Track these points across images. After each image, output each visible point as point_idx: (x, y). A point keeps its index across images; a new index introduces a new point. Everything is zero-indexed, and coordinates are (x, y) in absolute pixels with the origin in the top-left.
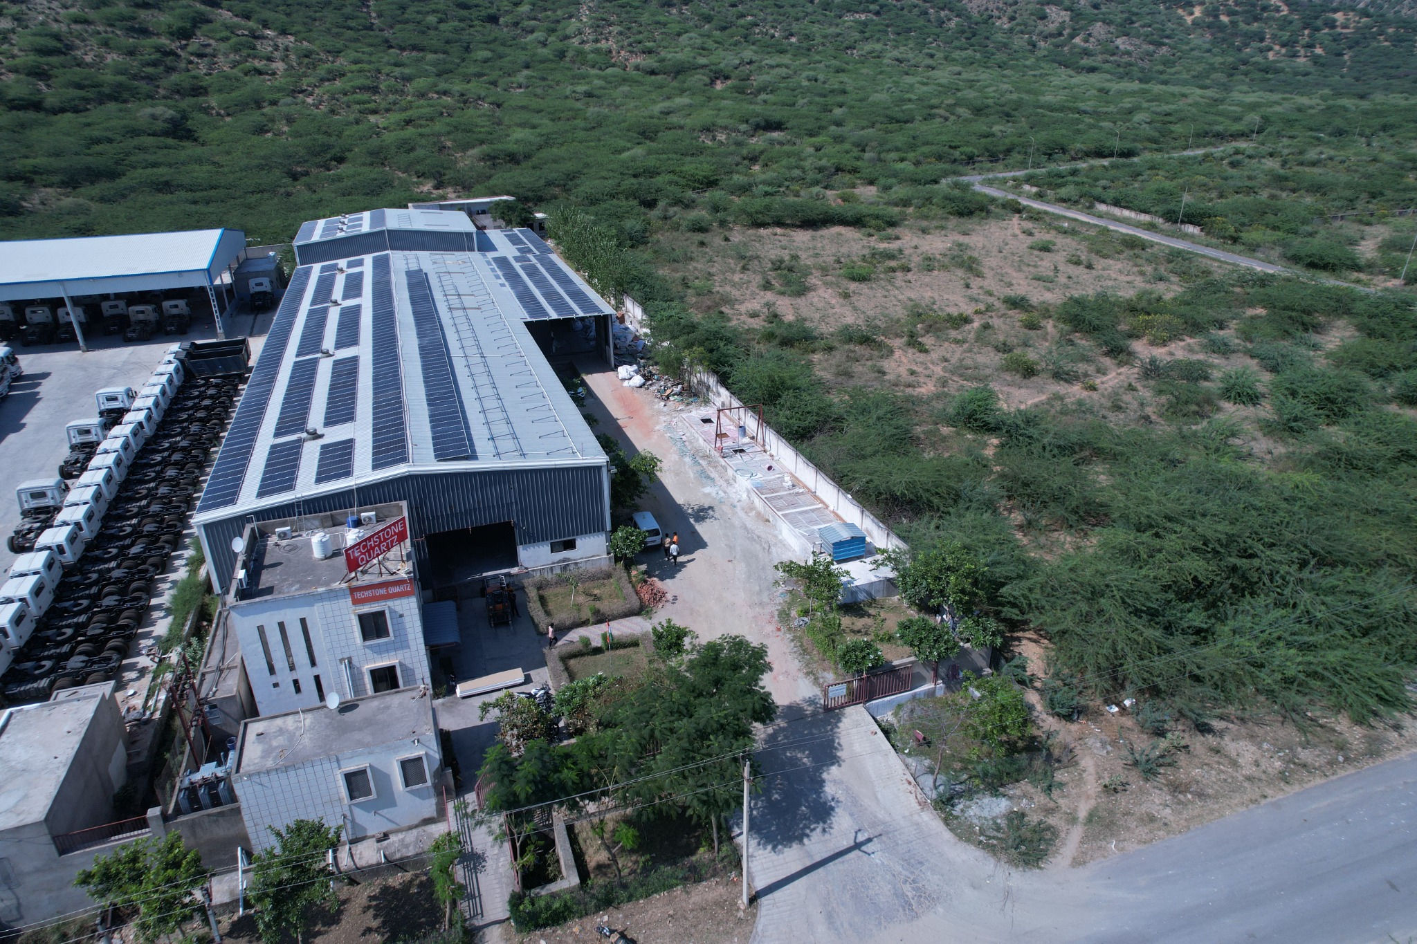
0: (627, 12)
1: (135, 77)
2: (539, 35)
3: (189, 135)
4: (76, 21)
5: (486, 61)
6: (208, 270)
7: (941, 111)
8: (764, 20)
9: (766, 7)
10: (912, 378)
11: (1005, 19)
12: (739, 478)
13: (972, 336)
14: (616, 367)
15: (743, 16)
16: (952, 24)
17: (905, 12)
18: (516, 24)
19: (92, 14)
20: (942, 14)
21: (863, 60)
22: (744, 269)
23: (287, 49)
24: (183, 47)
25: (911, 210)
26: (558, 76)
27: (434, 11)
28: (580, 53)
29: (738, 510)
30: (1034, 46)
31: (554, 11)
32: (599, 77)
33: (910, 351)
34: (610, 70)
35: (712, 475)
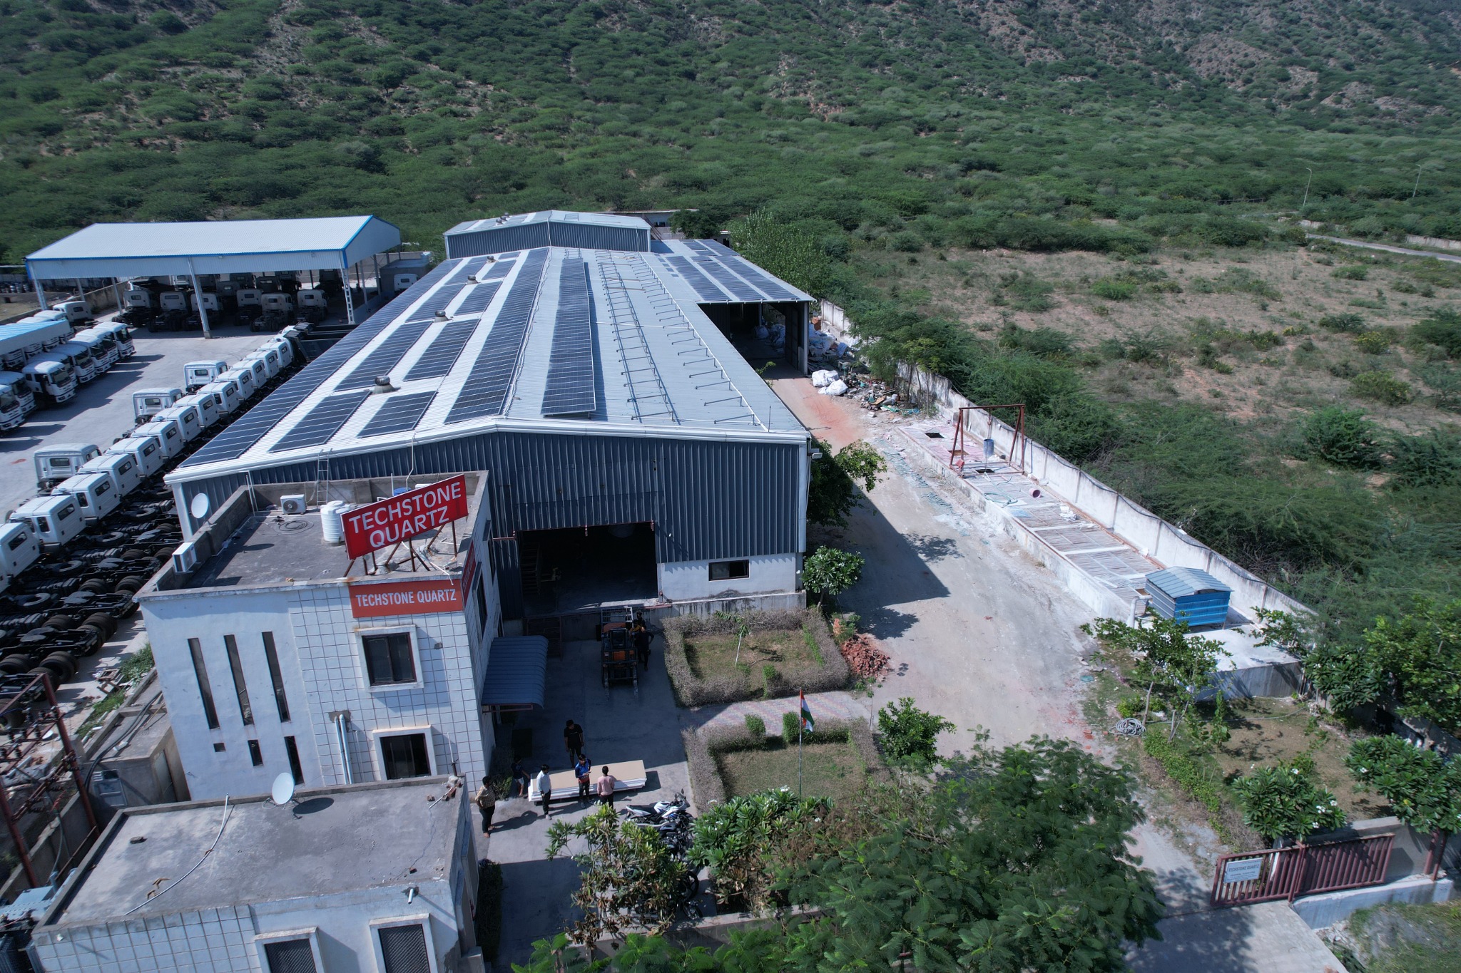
0: (828, 68)
1: (340, 119)
2: (736, 89)
3: (380, 168)
4: (299, 73)
5: (680, 110)
6: (344, 250)
7: (1178, 159)
8: (971, 80)
9: (974, 68)
10: (1217, 401)
11: (1239, 82)
12: (990, 504)
13: (1289, 358)
14: (810, 373)
15: (948, 76)
16: (1179, 87)
17: (1125, 74)
18: (713, 80)
19: (313, 67)
20: (1167, 76)
21: (1081, 116)
22: (968, 284)
23: (485, 96)
24: (389, 95)
25: (1165, 239)
26: (753, 123)
27: (631, 67)
28: (776, 106)
29: (992, 547)
30: (1274, 109)
31: (752, 67)
32: (796, 126)
33: (1206, 372)
34: (807, 120)
35: (948, 501)
